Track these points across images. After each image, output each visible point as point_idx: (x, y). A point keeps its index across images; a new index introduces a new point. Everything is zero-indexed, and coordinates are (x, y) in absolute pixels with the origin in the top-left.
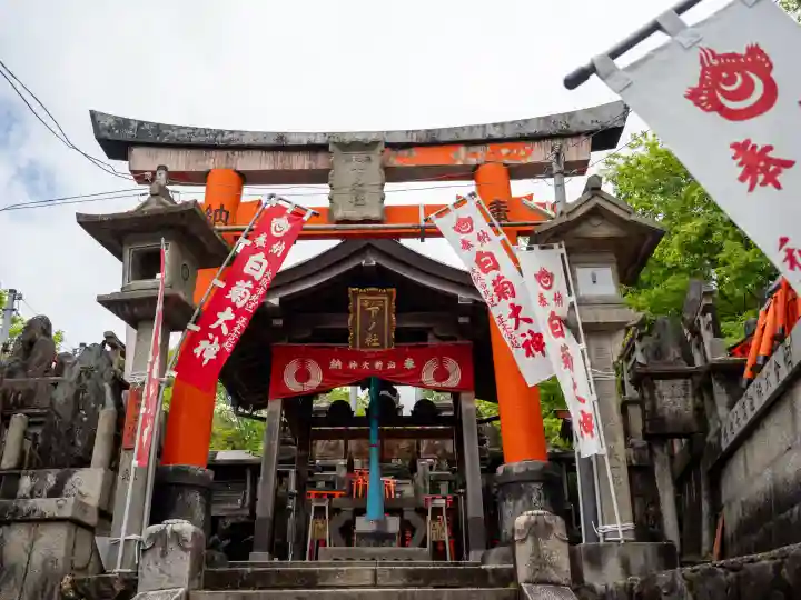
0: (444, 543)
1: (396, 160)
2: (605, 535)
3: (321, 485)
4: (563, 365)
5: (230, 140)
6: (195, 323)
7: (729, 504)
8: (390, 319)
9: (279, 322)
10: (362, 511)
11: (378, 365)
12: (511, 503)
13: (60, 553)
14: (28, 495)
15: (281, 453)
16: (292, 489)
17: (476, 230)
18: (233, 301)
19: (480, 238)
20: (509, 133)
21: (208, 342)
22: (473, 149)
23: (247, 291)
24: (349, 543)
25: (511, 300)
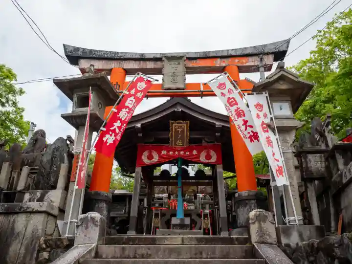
0: (209, 229)
1: (191, 64)
2: (289, 222)
3: (157, 205)
4: (267, 145)
5: (121, 56)
6: (104, 127)
7: (346, 208)
8: (187, 133)
9: (140, 135)
10: (175, 215)
11: (182, 153)
12: (242, 209)
13: (40, 227)
14: (28, 201)
15: (141, 191)
16: (145, 205)
17: (227, 88)
18: (120, 118)
19: (229, 92)
20: (238, 53)
21: (109, 135)
22: (223, 60)
23: (127, 113)
24: (169, 228)
25: (243, 118)
